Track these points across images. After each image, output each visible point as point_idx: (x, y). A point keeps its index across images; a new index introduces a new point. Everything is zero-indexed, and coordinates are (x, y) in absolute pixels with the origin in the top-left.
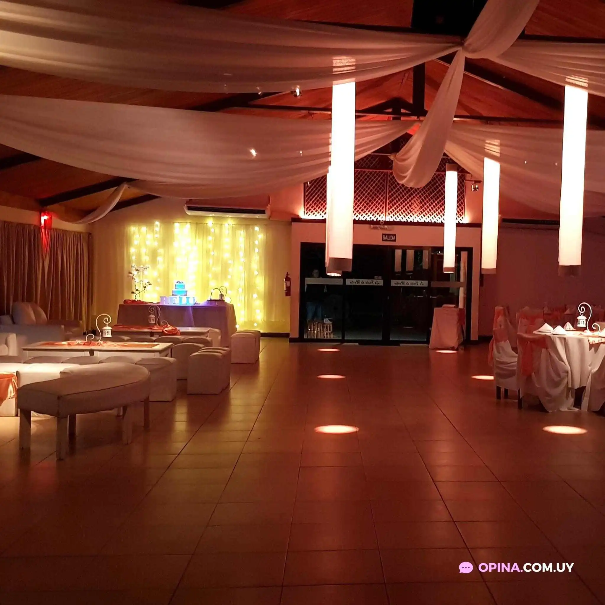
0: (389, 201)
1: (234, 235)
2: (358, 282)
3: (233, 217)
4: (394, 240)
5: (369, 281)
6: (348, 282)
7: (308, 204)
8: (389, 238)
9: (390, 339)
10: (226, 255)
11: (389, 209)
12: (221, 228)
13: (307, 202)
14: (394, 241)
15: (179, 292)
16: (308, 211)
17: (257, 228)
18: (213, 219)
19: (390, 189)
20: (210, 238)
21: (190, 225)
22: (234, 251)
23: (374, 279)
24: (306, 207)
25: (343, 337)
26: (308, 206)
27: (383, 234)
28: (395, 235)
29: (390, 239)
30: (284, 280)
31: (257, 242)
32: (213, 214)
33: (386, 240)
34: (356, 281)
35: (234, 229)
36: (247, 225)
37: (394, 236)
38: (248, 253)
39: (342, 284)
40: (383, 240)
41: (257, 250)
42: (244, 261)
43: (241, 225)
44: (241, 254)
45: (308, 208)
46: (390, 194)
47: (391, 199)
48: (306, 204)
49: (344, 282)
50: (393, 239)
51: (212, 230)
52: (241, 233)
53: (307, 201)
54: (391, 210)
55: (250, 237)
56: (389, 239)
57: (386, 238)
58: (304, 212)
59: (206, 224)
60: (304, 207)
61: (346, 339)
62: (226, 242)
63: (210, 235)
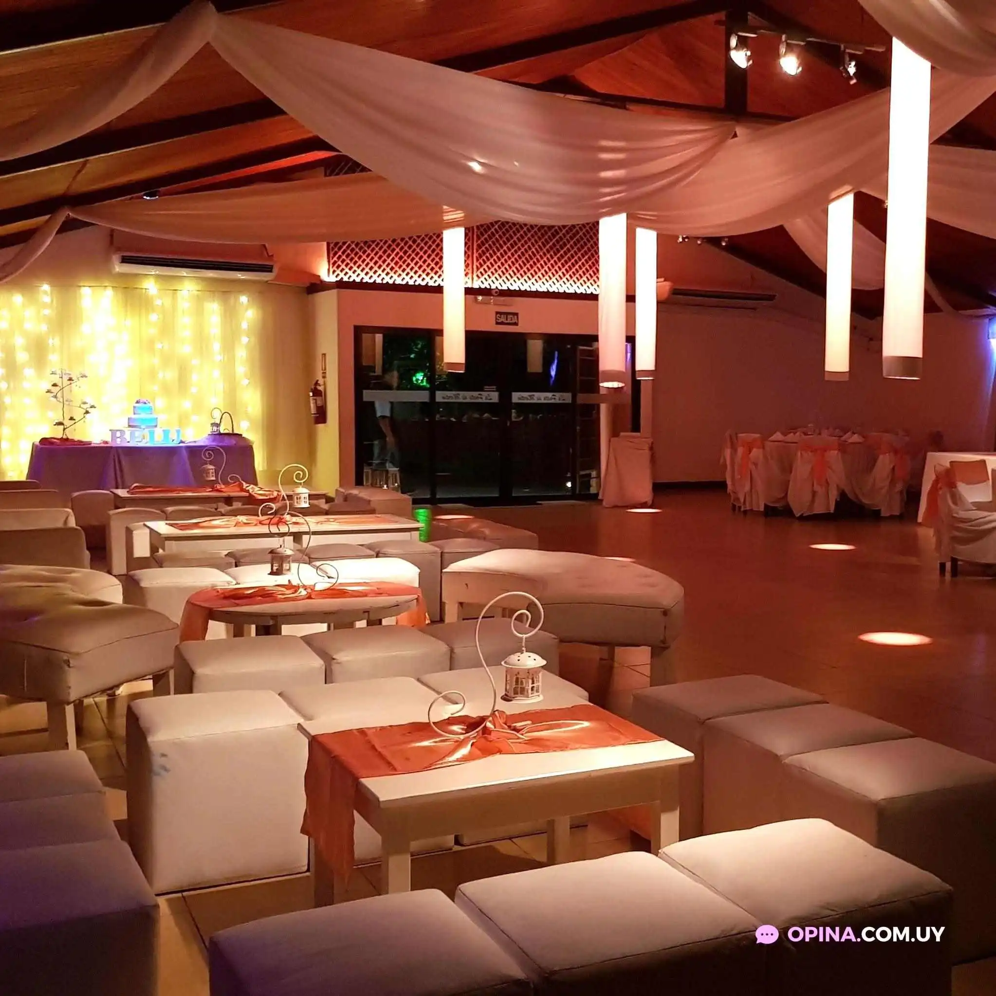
0: (477, 255)
1: (199, 312)
2: (457, 397)
3: (194, 277)
4: (515, 322)
5: (476, 394)
6: (440, 396)
7: (335, 254)
8: (507, 320)
9: (513, 495)
10: (185, 349)
11: (478, 269)
12: (174, 298)
13: (333, 252)
14: (516, 324)
15: (142, 420)
16: (335, 268)
17: (244, 299)
18: (156, 282)
19: (479, 233)
20: (154, 317)
21: (113, 289)
22: (201, 341)
23: (483, 390)
24: (332, 261)
25: (433, 494)
26: (335, 259)
27: (497, 313)
28: (517, 314)
29: (508, 322)
30: (311, 394)
31: (244, 325)
32: (154, 270)
33: (502, 323)
34: (452, 395)
35: (199, 300)
36: (225, 291)
37: (516, 317)
38: (229, 345)
39: (427, 400)
40: (497, 323)
41: (245, 340)
42: (221, 360)
43: (213, 292)
44: (217, 346)
45: (335, 263)
46: (479, 242)
47: (480, 251)
48: (331, 255)
49: (433, 396)
50: (513, 321)
51: (158, 302)
52: (214, 308)
53: (333, 249)
54: (482, 270)
55: (230, 314)
56: (506, 322)
57: (503, 319)
58: (329, 270)
59: (144, 291)
60: (329, 262)
61: (438, 497)
62: (185, 324)
63: (153, 311)
